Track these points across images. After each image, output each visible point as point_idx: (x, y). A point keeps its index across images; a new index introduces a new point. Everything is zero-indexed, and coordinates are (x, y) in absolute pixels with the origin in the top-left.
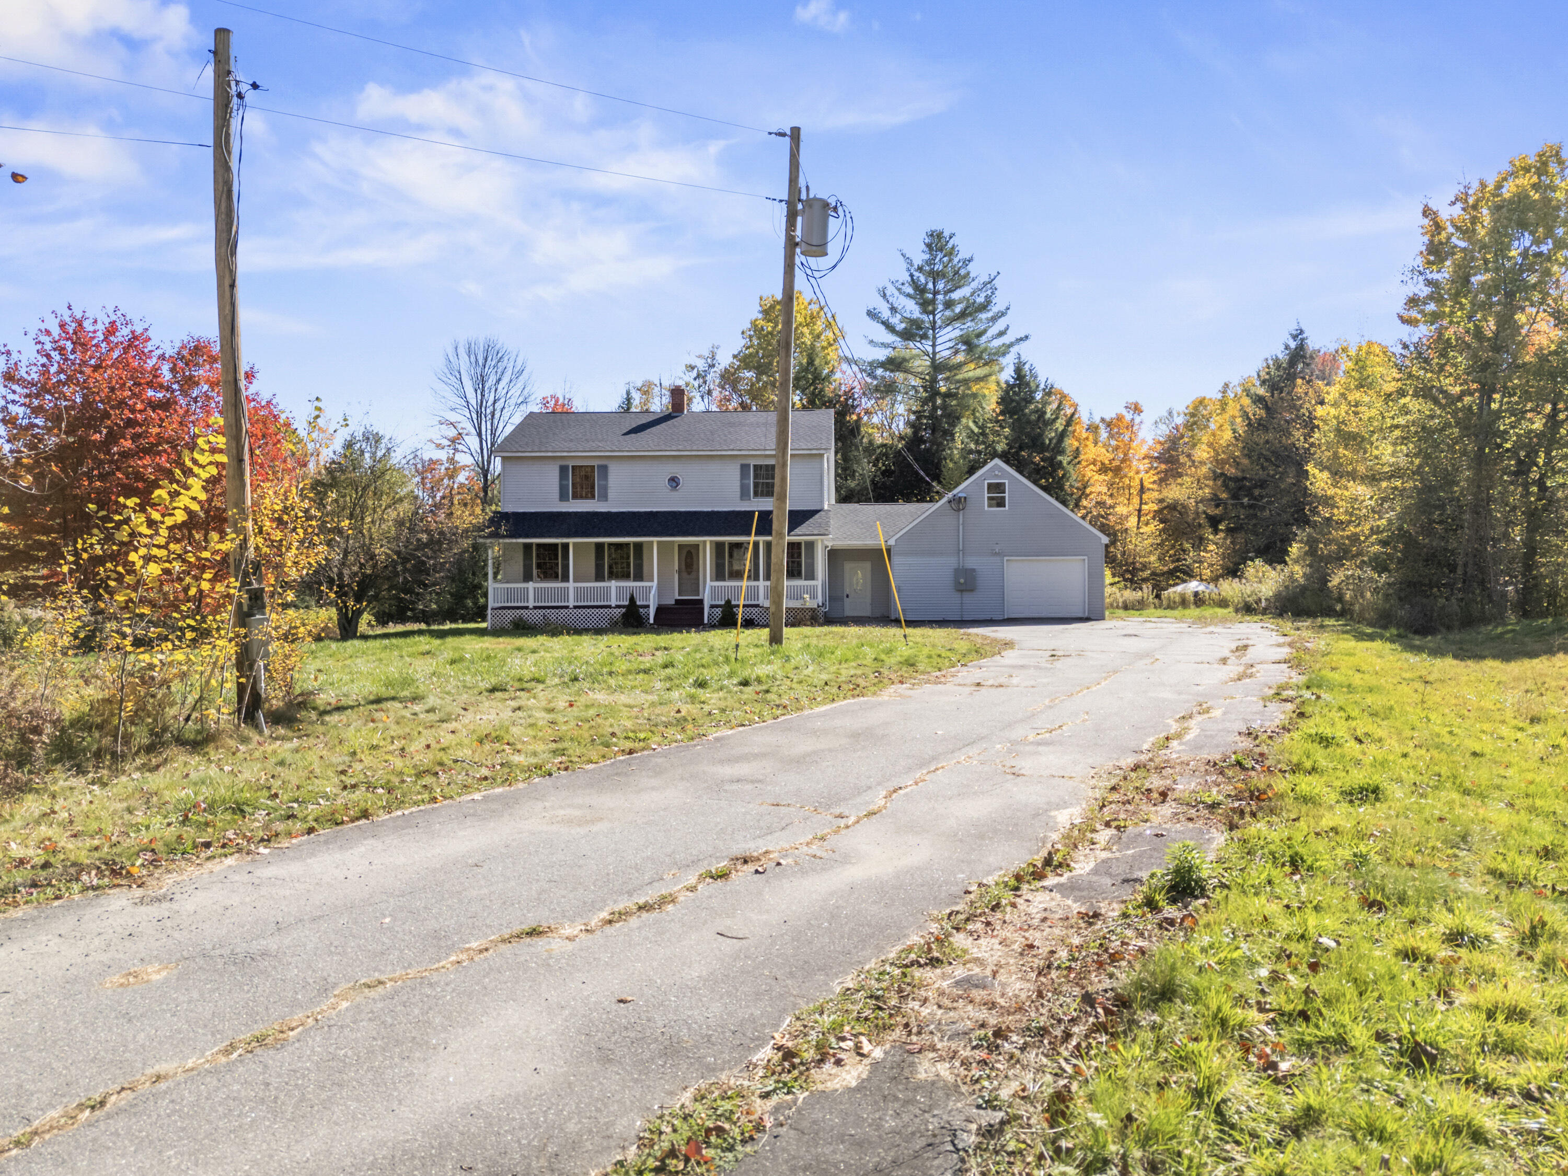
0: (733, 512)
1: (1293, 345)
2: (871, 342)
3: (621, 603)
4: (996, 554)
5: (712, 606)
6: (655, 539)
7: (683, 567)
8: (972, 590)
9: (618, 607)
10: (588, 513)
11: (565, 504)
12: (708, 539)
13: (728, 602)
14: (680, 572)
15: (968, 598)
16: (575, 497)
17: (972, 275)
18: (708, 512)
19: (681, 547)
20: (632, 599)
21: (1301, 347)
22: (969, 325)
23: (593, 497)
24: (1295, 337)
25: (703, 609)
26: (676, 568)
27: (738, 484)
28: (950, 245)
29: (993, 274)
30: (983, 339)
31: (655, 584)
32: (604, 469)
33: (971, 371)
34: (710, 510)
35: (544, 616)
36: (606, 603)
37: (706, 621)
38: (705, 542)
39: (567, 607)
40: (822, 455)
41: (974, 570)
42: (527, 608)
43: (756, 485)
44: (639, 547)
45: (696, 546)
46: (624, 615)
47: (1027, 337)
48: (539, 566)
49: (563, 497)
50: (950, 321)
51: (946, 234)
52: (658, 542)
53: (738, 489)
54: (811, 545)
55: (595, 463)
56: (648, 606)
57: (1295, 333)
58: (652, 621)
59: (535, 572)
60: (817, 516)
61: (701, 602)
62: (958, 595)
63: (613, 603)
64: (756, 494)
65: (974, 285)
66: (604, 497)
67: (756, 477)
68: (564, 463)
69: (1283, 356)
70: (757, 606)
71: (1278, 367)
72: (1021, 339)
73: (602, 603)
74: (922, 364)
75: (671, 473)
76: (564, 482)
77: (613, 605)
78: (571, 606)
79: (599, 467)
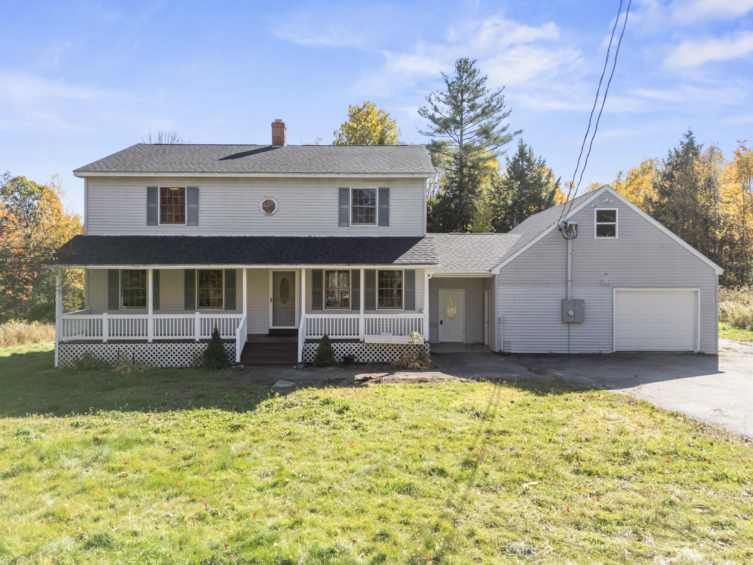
0: (331, 238)
1: (686, 141)
2: (420, 132)
3: (207, 337)
4: (603, 284)
5: (308, 341)
6: (245, 267)
7: (278, 295)
8: (580, 323)
9: (202, 341)
10: (176, 237)
11: (153, 228)
12: (303, 267)
13: (326, 336)
14: (274, 300)
15: (575, 330)
16: (164, 220)
17: (487, 88)
18: (305, 238)
19: (275, 274)
20: (216, 334)
21: (691, 142)
22: (485, 122)
23: (183, 221)
24: (687, 136)
25: (297, 343)
26: (271, 296)
27: (336, 209)
28: (473, 67)
29: (501, 88)
30: (495, 130)
31: (244, 315)
32: (195, 191)
33: (487, 152)
34: (306, 236)
35: (119, 351)
36: (189, 337)
37: (300, 360)
38: (300, 270)
39: (145, 341)
40: (424, 180)
41: (582, 301)
42: (100, 342)
43: (354, 210)
44: (232, 274)
45: (292, 274)
46: (206, 353)
47: (521, 131)
48: (125, 294)
49: (151, 220)
50: (472, 120)
51: (470, 60)
52: (248, 270)
53: (336, 215)
54: (411, 274)
55: (185, 185)
56: (234, 341)
57: (688, 134)
58: (238, 360)
59: (121, 300)
60: (420, 243)
61: (295, 333)
62: (565, 327)
63: (197, 337)
64: (355, 221)
65: (488, 95)
66: (195, 221)
67: (354, 202)
68: (152, 185)
69: (680, 149)
70: (357, 341)
71: (678, 155)
72: (518, 132)
73: (185, 337)
74: (454, 148)
75: (265, 197)
76: (152, 205)
77: (197, 340)
78: (150, 340)
79: (189, 189)
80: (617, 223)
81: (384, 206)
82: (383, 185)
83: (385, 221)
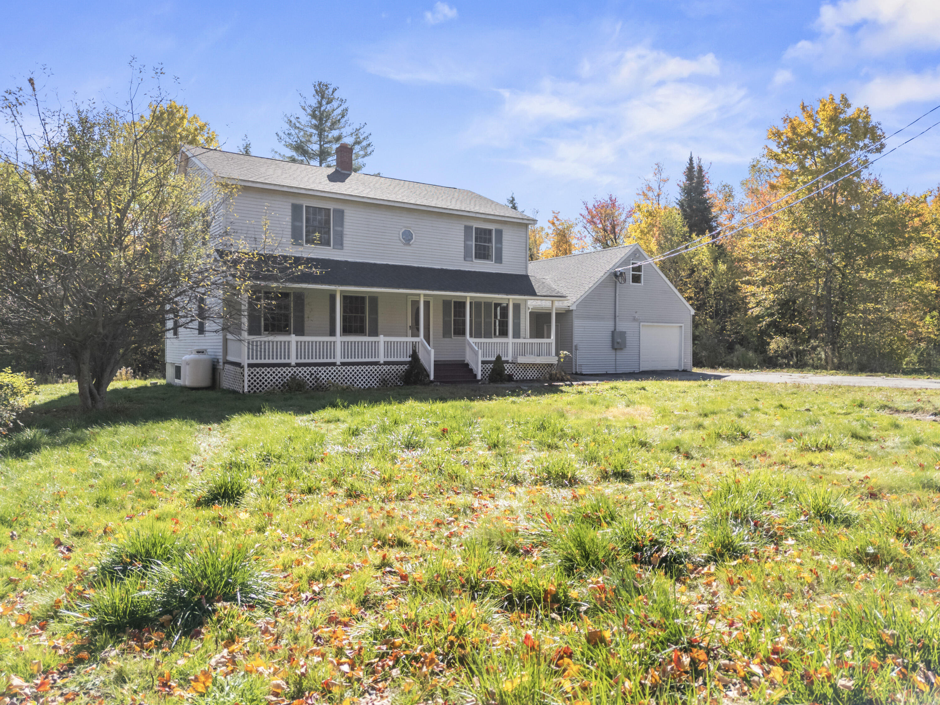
0: (461, 271)
3: (390, 360)
4: (635, 319)
5: (483, 362)
7: (414, 323)
9: (386, 363)
11: (298, 248)
13: (499, 358)
14: (412, 328)
15: (619, 354)
16: (309, 241)
18: (439, 269)
19: (414, 303)
20: (415, 355)
23: (329, 244)
26: (410, 324)
27: (462, 244)
31: (423, 339)
32: (340, 214)
34: (439, 267)
36: (373, 360)
37: (479, 377)
39: (334, 364)
40: (527, 225)
41: (625, 333)
43: (477, 247)
44: (374, 301)
49: (296, 239)
53: (462, 250)
55: (330, 205)
58: (432, 378)
59: (262, 323)
62: (613, 352)
63: (382, 360)
64: (477, 257)
66: (340, 244)
67: (477, 239)
68: (296, 201)
73: (370, 360)
75: (405, 227)
76: (298, 224)
77: (382, 362)
78: (338, 363)
79: (335, 210)
80: (642, 273)
81: (499, 246)
82: (499, 227)
83: (499, 259)
